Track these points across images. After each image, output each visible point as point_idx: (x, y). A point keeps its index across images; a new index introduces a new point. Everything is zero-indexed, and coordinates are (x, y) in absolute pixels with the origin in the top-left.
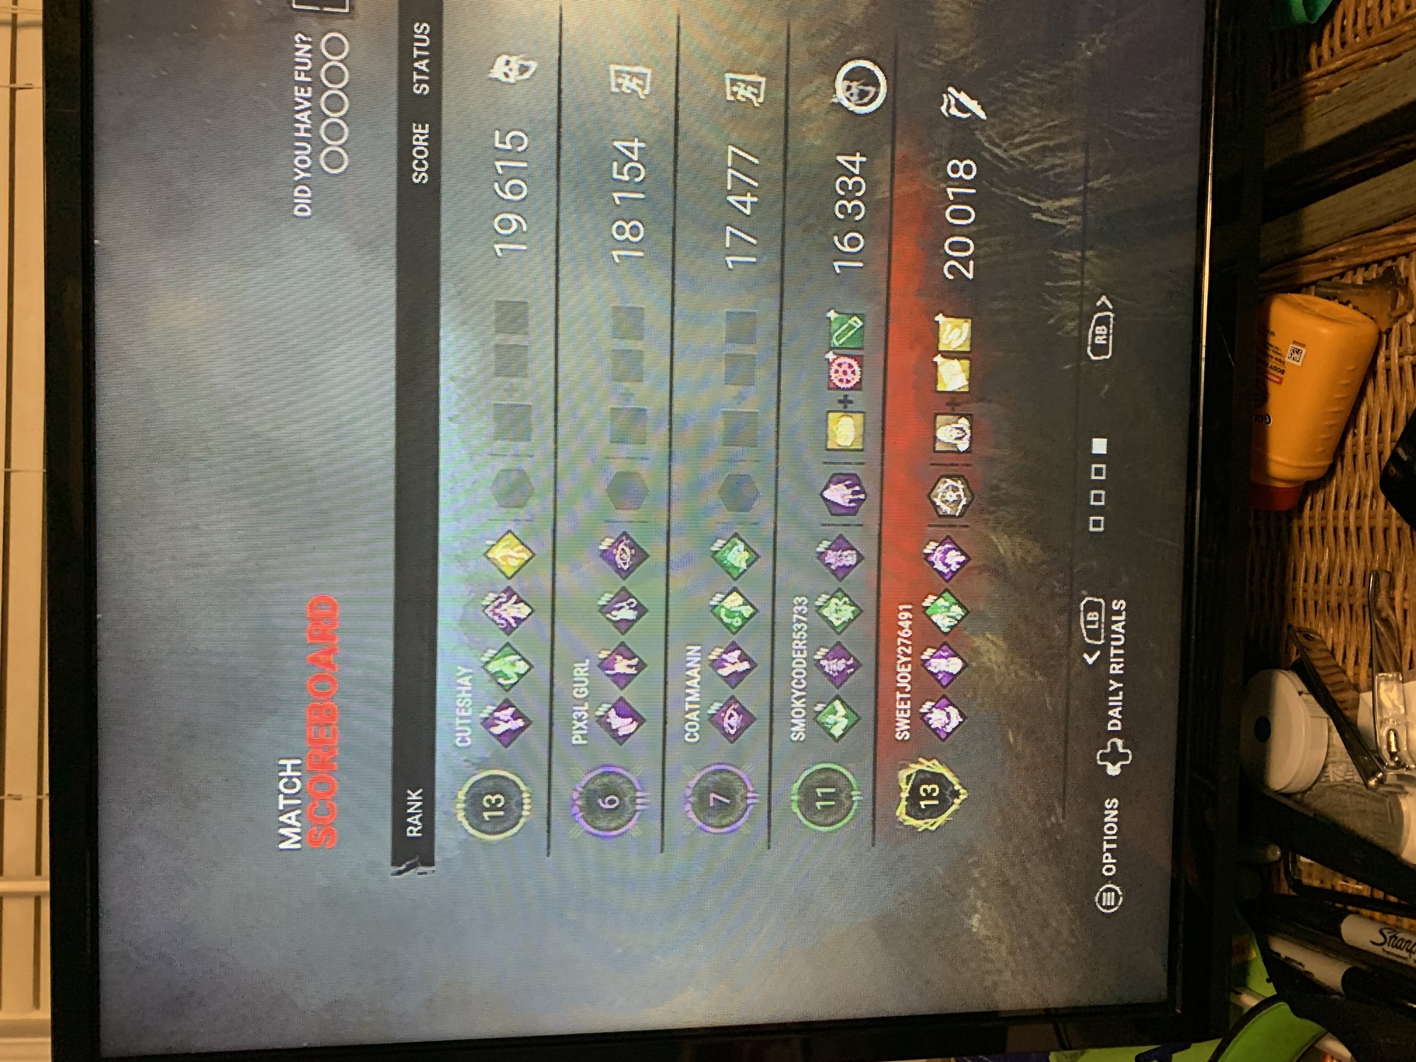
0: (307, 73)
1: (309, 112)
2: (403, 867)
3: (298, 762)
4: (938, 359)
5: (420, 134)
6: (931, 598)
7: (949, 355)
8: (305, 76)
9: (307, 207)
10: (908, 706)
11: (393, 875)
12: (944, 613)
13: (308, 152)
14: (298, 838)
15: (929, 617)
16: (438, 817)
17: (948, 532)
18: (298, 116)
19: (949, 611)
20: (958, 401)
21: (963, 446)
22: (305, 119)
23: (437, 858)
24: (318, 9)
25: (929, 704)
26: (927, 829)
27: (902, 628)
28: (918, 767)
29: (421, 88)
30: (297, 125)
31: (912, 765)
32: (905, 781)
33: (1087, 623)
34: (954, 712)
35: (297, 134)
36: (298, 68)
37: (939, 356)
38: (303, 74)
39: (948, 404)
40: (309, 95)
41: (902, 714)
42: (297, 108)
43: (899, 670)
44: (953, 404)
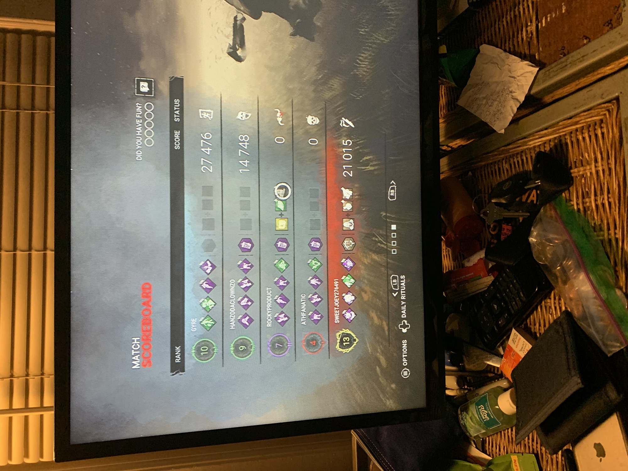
1: (141, 127)
2: (174, 373)
3: (139, 339)
4: (343, 201)
5: (177, 134)
6: (344, 277)
7: (346, 200)
8: (140, 116)
9: (140, 157)
10: (338, 312)
11: (171, 376)
12: (349, 281)
13: (141, 140)
14: (138, 364)
15: (344, 283)
16: (186, 355)
17: (349, 255)
18: (137, 129)
19: (350, 281)
21: (352, 228)
22: (140, 130)
23: (186, 369)
24: (144, 95)
25: (345, 311)
26: (346, 352)
27: (335, 287)
28: (342, 332)
29: (177, 120)
31: (340, 331)
32: (338, 336)
33: (393, 283)
34: (353, 313)
35: (137, 134)
36: (137, 113)
40: (141, 122)
41: (337, 315)
42: (137, 126)
44: (348, 215)
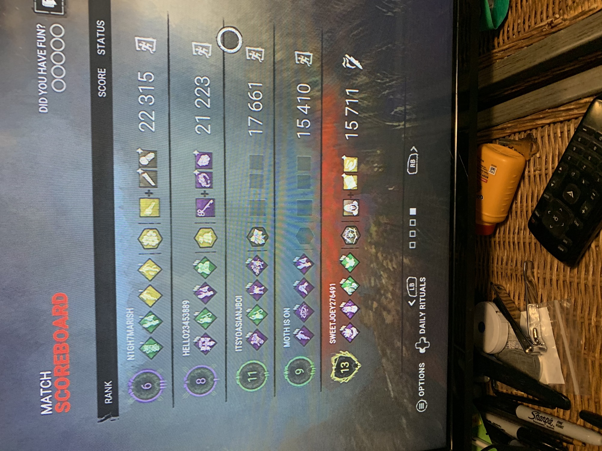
0: (43, 43)
1: (45, 62)
2: (104, 418)
3: (50, 372)
4: (344, 175)
5: (101, 74)
6: (344, 280)
7: (349, 173)
8: (43, 45)
9: (46, 108)
10: (335, 328)
11: (99, 422)
12: (349, 287)
13: (45, 81)
14: (50, 409)
15: (343, 289)
16: (120, 393)
18: (39, 64)
19: (351, 285)
20: (353, 193)
21: (355, 213)
22: (43, 66)
23: (120, 413)
24: (48, 12)
25: (344, 327)
26: (344, 382)
27: (331, 294)
28: (339, 355)
29: (101, 52)
30: (39, 68)
31: (338, 354)
32: (334, 361)
33: (410, 288)
34: (354, 329)
35: (39, 73)
36: (38, 41)
37: (344, 174)
38: (41, 44)
39: (348, 195)
40: (45, 54)
41: (332, 332)
42: (39, 60)
43: (330, 312)
44: (351, 195)
